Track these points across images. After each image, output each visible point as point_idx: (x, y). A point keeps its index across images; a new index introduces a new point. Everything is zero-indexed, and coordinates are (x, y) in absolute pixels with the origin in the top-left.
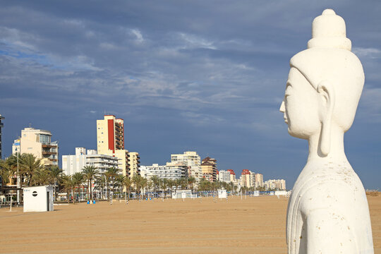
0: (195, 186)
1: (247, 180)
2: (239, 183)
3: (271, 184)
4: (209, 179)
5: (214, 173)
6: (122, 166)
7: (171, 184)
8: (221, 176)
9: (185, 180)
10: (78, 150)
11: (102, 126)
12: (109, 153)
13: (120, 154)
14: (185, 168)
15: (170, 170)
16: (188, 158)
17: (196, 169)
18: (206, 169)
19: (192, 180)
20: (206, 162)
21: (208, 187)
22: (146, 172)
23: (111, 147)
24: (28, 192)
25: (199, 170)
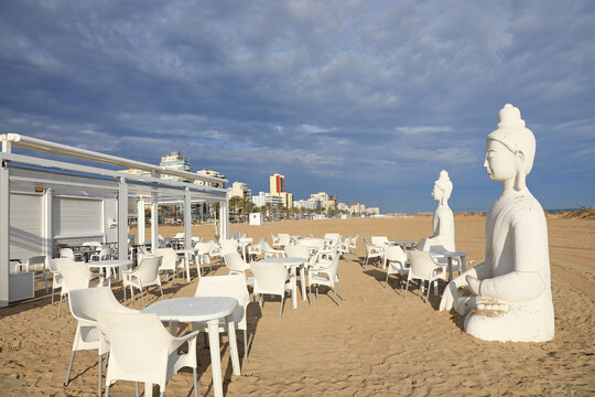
0: (326, 212)
1: (355, 208)
2: (351, 210)
3: (370, 210)
4: (333, 208)
5: (336, 205)
6: (284, 202)
7: (312, 211)
8: (339, 207)
9: (319, 209)
10: (261, 193)
11: (273, 180)
12: (277, 194)
13: (283, 195)
14: (319, 202)
15: (310, 203)
16: (321, 196)
17: (325, 202)
18: (332, 202)
19: (324, 209)
20: (331, 198)
21: (333, 213)
22: (297, 204)
23: (278, 191)
24: (252, 215)
25: (327, 203)
